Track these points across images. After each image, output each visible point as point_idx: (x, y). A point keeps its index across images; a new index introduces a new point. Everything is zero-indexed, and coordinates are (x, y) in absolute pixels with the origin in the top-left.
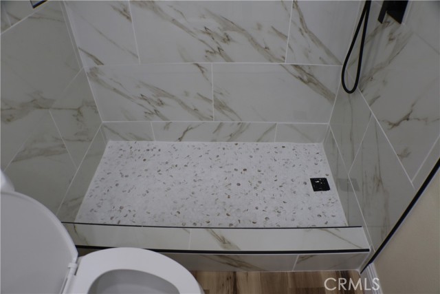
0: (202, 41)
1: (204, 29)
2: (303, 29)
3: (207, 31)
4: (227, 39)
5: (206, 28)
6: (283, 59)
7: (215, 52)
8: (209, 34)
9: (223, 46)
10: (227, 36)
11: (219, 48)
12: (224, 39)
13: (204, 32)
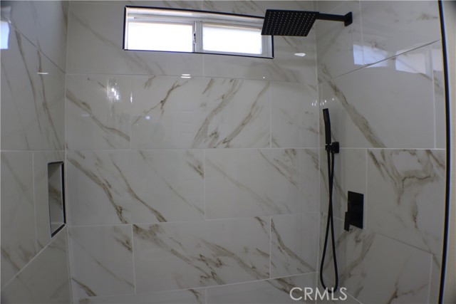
0: (197, 267)
1: (199, 257)
2: (281, 248)
3: (202, 258)
4: (220, 264)
5: (201, 256)
6: (267, 275)
7: (209, 277)
8: (203, 260)
9: (216, 270)
10: (220, 262)
11: (212, 273)
12: (217, 264)
13: (199, 260)
